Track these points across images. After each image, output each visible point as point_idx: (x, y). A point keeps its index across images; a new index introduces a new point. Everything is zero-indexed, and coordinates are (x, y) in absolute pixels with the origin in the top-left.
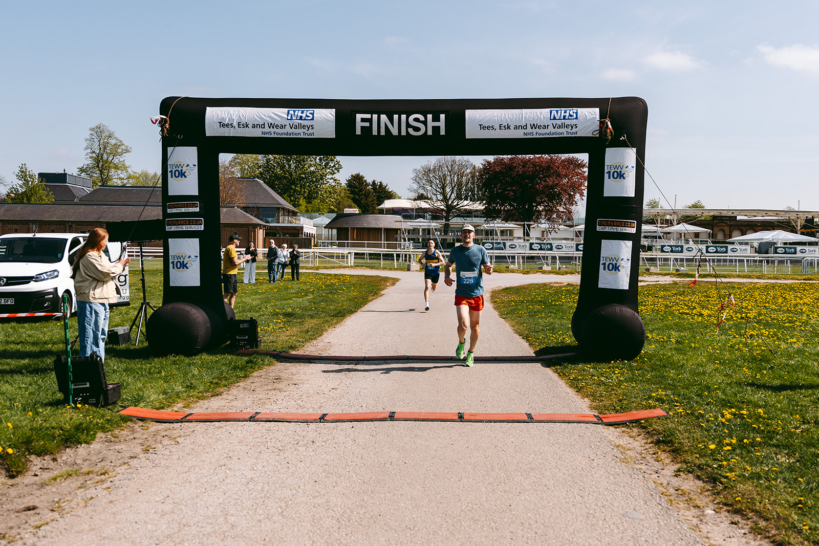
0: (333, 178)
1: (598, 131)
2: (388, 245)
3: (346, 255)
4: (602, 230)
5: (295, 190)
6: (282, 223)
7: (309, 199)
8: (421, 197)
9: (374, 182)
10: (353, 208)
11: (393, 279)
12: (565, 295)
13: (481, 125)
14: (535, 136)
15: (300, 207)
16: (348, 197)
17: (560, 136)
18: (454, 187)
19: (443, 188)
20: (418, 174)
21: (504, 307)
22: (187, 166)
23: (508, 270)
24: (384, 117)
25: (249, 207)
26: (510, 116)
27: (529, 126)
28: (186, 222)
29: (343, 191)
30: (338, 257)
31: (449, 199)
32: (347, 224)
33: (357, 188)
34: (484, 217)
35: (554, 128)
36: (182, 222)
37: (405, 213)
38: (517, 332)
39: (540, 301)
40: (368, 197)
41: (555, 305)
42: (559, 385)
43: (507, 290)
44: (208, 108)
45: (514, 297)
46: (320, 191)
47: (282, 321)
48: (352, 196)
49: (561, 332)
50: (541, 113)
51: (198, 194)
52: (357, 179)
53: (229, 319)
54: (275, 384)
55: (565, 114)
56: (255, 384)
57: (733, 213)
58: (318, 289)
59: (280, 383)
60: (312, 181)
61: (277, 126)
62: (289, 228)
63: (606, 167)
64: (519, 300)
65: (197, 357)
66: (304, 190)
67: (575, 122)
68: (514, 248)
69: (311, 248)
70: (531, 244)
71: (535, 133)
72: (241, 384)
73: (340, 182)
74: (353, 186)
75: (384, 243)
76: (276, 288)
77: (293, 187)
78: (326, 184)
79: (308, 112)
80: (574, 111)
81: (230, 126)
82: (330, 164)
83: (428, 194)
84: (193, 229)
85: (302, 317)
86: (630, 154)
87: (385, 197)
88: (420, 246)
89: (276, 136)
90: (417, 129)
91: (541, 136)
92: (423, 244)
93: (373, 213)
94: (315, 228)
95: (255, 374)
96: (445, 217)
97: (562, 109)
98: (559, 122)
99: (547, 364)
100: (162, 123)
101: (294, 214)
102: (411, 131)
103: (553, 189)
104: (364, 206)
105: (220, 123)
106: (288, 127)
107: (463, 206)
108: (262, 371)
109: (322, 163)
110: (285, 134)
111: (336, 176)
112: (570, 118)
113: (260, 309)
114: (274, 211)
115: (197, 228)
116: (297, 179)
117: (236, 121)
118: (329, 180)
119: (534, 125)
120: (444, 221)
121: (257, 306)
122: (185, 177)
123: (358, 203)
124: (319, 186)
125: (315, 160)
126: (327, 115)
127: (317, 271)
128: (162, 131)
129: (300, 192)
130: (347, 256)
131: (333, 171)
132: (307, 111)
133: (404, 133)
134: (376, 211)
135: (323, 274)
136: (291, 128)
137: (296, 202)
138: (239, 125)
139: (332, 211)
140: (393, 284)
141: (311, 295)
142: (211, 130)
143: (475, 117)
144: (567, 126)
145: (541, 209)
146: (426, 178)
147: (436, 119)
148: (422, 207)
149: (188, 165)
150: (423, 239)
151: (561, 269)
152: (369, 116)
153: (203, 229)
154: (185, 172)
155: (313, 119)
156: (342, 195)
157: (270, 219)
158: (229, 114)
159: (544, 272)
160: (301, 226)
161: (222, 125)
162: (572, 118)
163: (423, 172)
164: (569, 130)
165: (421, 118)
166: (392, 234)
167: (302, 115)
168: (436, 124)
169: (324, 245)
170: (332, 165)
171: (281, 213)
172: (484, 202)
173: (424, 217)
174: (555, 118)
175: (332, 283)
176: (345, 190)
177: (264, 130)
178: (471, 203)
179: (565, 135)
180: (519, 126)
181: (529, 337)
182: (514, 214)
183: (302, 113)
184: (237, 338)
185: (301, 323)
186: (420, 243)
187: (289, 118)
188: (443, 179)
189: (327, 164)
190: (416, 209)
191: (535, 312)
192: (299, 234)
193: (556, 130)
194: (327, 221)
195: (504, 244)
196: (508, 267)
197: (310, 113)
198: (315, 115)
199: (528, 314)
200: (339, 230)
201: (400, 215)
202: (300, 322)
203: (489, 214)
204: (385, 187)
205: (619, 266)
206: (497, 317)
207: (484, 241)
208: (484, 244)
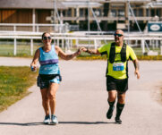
2: (41, 28)
75: (35, 26)
88: (76, 28)
92: (80, 25)
150: (80, 21)
186: (77, 25)
207: (150, 22)
208: (150, 25)
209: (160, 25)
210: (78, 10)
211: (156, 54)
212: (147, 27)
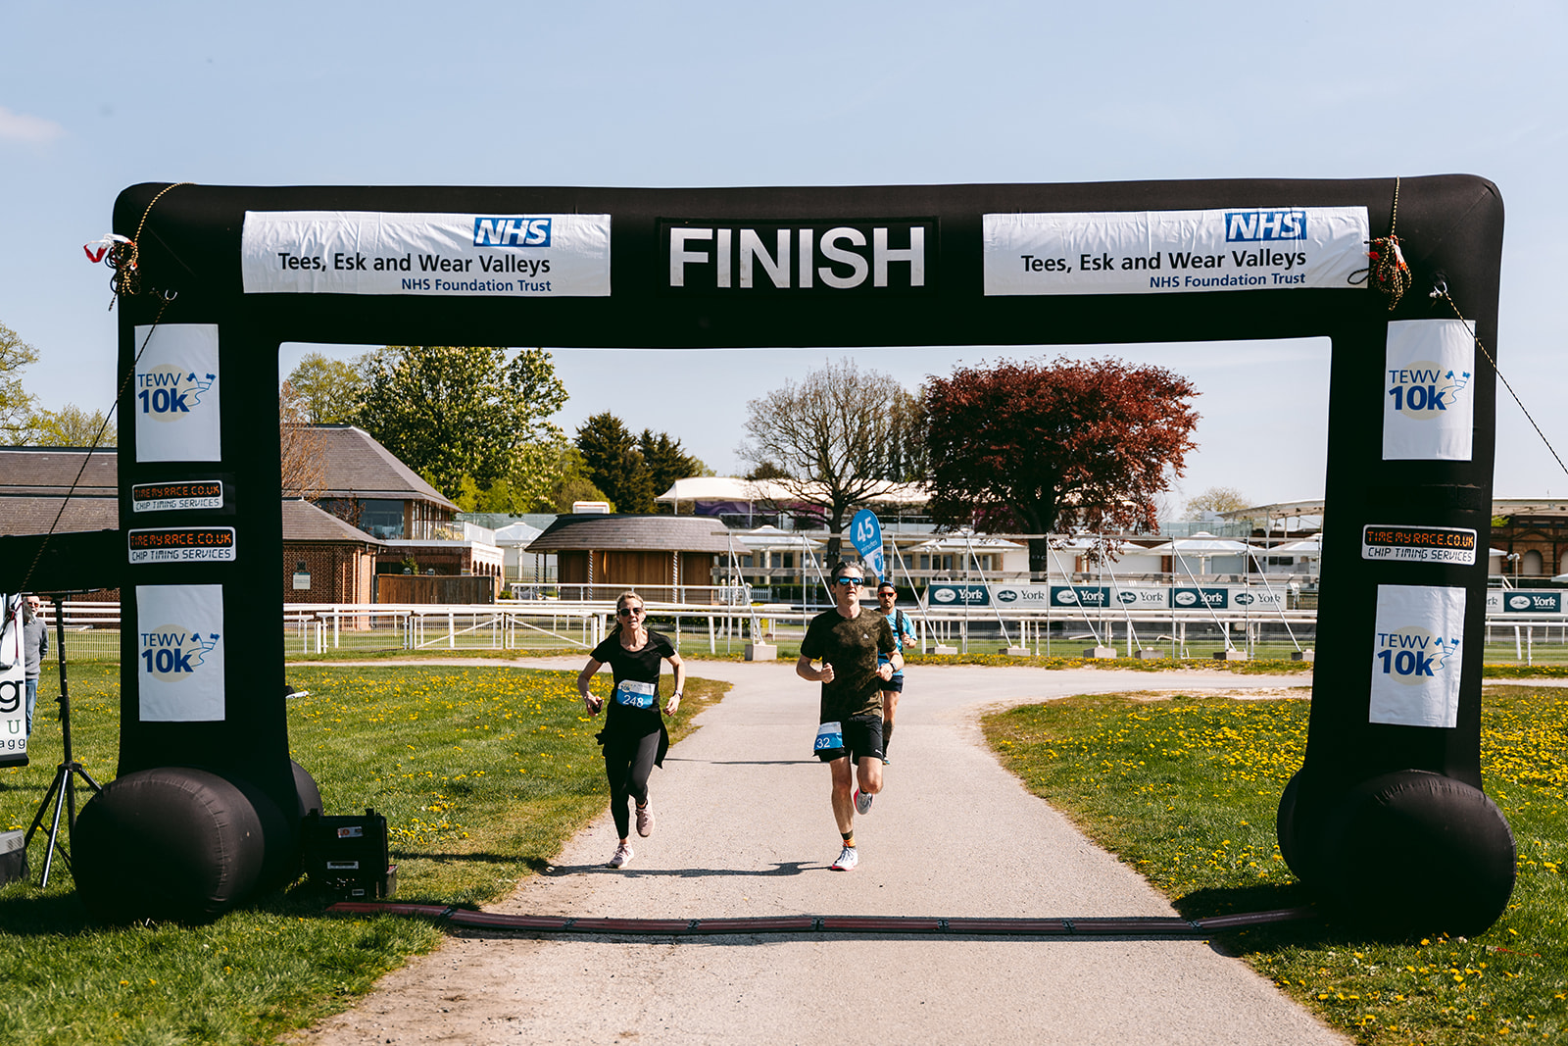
0: (545, 425)
1: (1366, 273)
2: (691, 593)
3: (585, 621)
4: (1377, 557)
5: (449, 457)
6: (416, 538)
7: (485, 477)
8: (766, 472)
9: (646, 435)
10: (595, 500)
11: (714, 683)
12: (1184, 729)
13: (1027, 258)
14: (1182, 289)
15: (461, 497)
16: (581, 472)
17: (1257, 287)
18: (854, 445)
19: (824, 448)
20: (762, 412)
21: (1032, 764)
22: (190, 379)
23: (1005, 659)
24: (749, 238)
25: (335, 499)
26: (1110, 231)
27: (1165, 261)
28: (185, 539)
29: (570, 458)
30: (561, 626)
31: (841, 476)
32: (585, 540)
33: (603, 449)
34: (927, 522)
35: (1239, 264)
36: (176, 538)
37: (729, 513)
38: (1096, 838)
39: (1126, 747)
40: (631, 471)
41: (1171, 759)
42: (1294, 1021)
43: (1022, 713)
44: (248, 214)
45: (1050, 735)
46: (512, 456)
47: (444, 809)
48: (592, 470)
49: (1227, 842)
50: (1201, 223)
51: (220, 460)
52: (603, 426)
53: (307, 812)
54: (452, 1019)
55: (1270, 225)
56: (392, 1017)
57: (1563, 509)
58: (524, 713)
59: (464, 1013)
60: (493, 431)
61: (445, 265)
62: (435, 551)
63: (1388, 377)
64: (1068, 744)
65: (216, 929)
66: (472, 455)
67: (1297, 246)
68: (1011, 600)
69: (493, 603)
70: (1055, 591)
71: (1182, 281)
72: (350, 1017)
73: (564, 434)
74: (594, 446)
75: (679, 590)
76: (413, 711)
77: (445, 447)
78: (526, 439)
79: (532, 223)
80: (1295, 215)
81: (312, 265)
82: (538, 388)
83: (787, 461)
84: (207, 559)
85: (495, 795)
86: (1458, 338)
87: (675, 472)
88: (766, 596)
89: (441, 292)
90: (844, 270)
91: (1201, 289)
92: (774, 589)
93: (643, 513)
94: (501, 551)
95: (387, 981)
96: (829, 522)
97: (1261, 210)
98: (1253, 248)
99: (1230, 944)
100: (118, 256)
101: (448, 515)
102: (826, 274)
103: (1105, 450)
104: (621, 495)
105: (284, 255)
106: (476, 266)
107: (876, 494)
108: (404, 971)
109: (518, 387)
110: (469, 287)
111: (553, 420)
112: (1283, 234)
113: (379, 771)
114: (396, 509)
115: (216, 554)
116: (455, 426)
117: (330, 249)
118: (534, 429)
119: (1180, 255)
120: (826, 532)
121: (368, 763)
122: (184, 409)
123: (606, 486)
124: (509, 445)
125: (501, 379)
126: (591, 231)
127: (513, 664)
128: (118, 277)
129: (462, 460)
130: (589, 625)
131: (545, 406)
132: (532, 220)
133: (806, 281)
134: (651, 509)
135: (531, 672)
136: (486, 270)
137: (452, 487)
138: (337, 261)
139: (543, 509)
140: (718, 698)
141: (508, 730)
142: (259, 277)
143: (1010, 234)
144: (1276, 260)
145: (1075, 501)
146: (781, 424)
147: (899, 240)
148: (772, 497)
149: (192, 377)
150: (773, 580)
151: (1144, 657)
152: (705, 234)
153: (233, 558)
154: (183, 397)
155: (547, 244)
156: (568, 466)
157: (386, 530)
158: (310, 232)
159: (1102, 664)
160: (466, 545)
161: (290, 261)
162: (1291, 235)
163: (775, 409)
164: (1281, 270)
165: (857, 237)
166: (699, 565)
167: (516, 231)
168: (899, 255)
169: (526, 593)
170: (543, 391)
171: (415, 514)
172: (929, 484)
173: (775, 523)
174: (1240, 237)
175: (559, 696)
176: (574, 454)
177: (407, 275)
178: (895, 485)
179: (1270, 285)
180: (1137, 260)
181: (1141, 857)
182: (1005, 516)
183: (517, 226)
184: (329, 866)
185: (497, 815)
186: (766, 587)
187: (480, 240)
188: (822, 428)
189: (531, 389)
190: (756, 502)
191: (1125, 779)
192: (460, 566)
193: (1246, 271)
194: (535, 534)
195: (983, 589)
196: (1004, 651)
197: (539, 227)
198: (554, 232)
199: (1105, 785)
200: (565, 557)
201: (715, 516)
202: (492, 812)
203: (944, 514)
204: (675, 447)
205: (1430, 661)
206: (1024, 793)
207: (932, 583)
208: (933, 590)
209: (955, 589)
210: (768, 555)
211: (954, 650)
212: (926, 595)
